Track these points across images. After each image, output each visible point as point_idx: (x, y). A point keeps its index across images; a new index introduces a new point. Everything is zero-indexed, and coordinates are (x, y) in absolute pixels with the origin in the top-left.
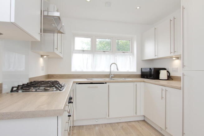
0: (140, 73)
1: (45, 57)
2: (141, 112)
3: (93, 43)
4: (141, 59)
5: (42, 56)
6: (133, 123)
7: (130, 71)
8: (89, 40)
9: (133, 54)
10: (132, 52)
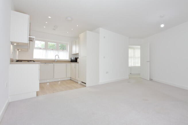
0: (70, 60)
1: (20, 50)
2: (69, 76)
3: (46, 45)
4: (71, 54)
5: (18, 50)
6: (67, 81)
7: (66, 59)
8: (43, 43)
9: (68, 52)
10: (67, 50)
